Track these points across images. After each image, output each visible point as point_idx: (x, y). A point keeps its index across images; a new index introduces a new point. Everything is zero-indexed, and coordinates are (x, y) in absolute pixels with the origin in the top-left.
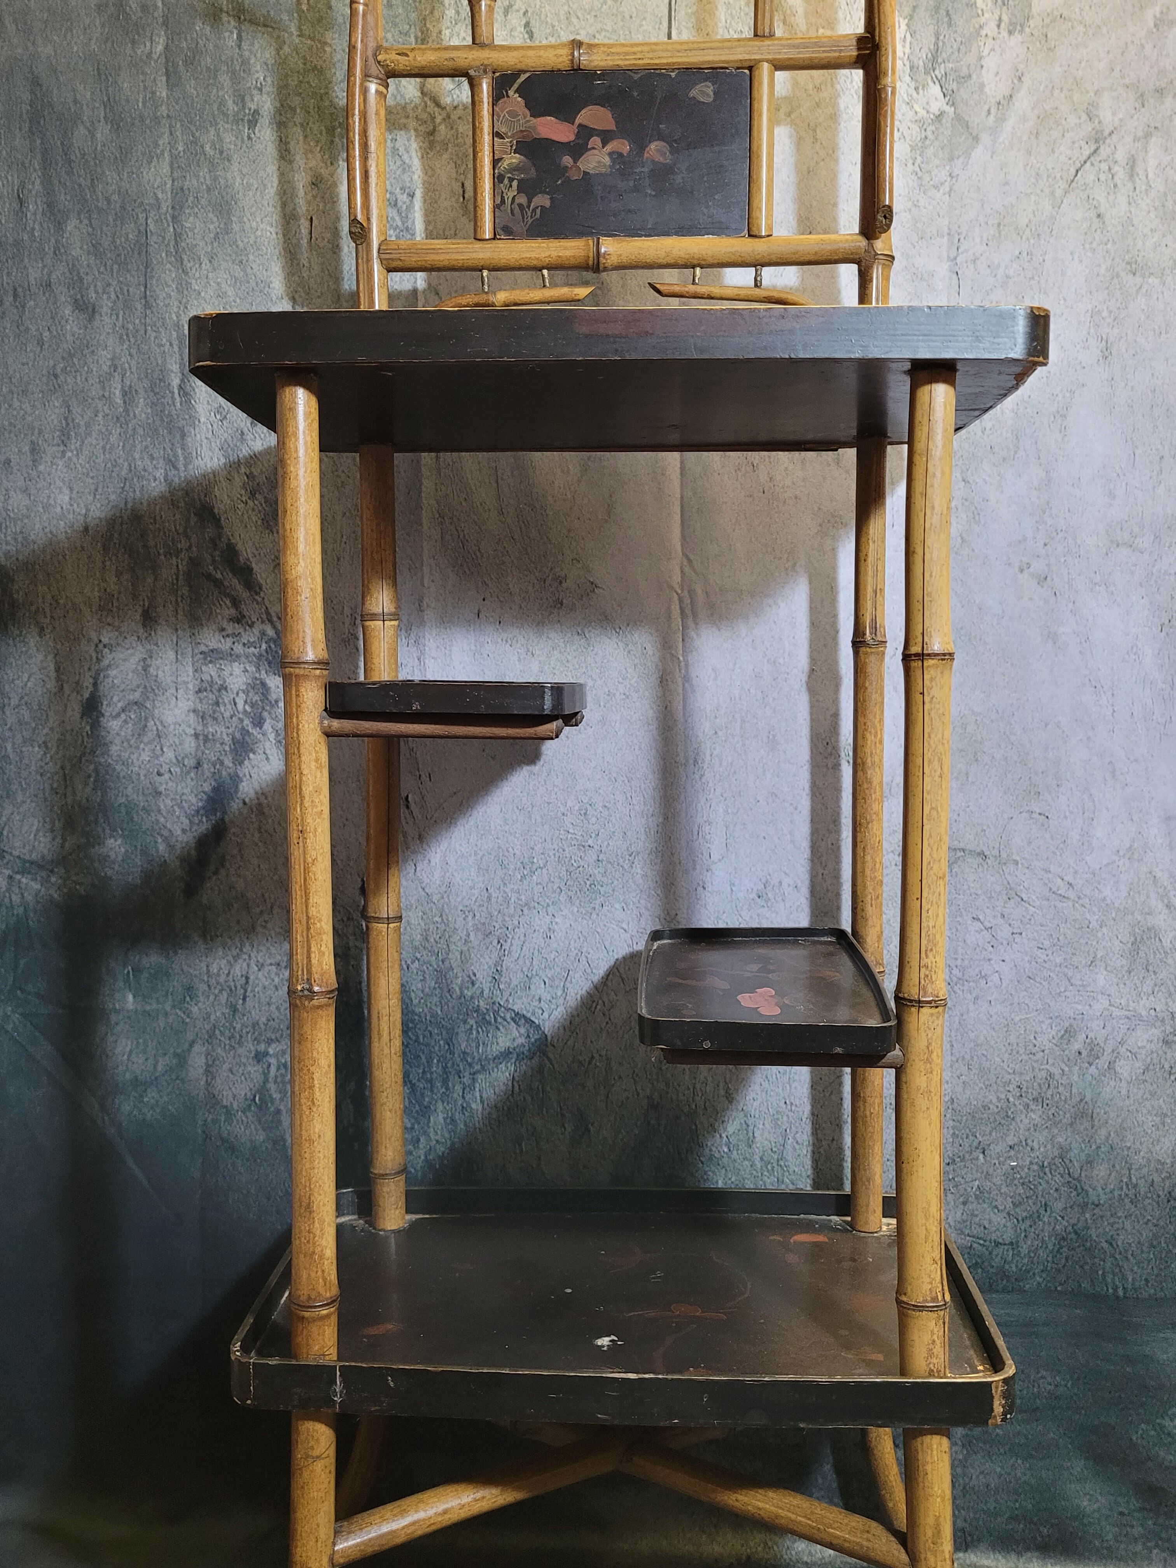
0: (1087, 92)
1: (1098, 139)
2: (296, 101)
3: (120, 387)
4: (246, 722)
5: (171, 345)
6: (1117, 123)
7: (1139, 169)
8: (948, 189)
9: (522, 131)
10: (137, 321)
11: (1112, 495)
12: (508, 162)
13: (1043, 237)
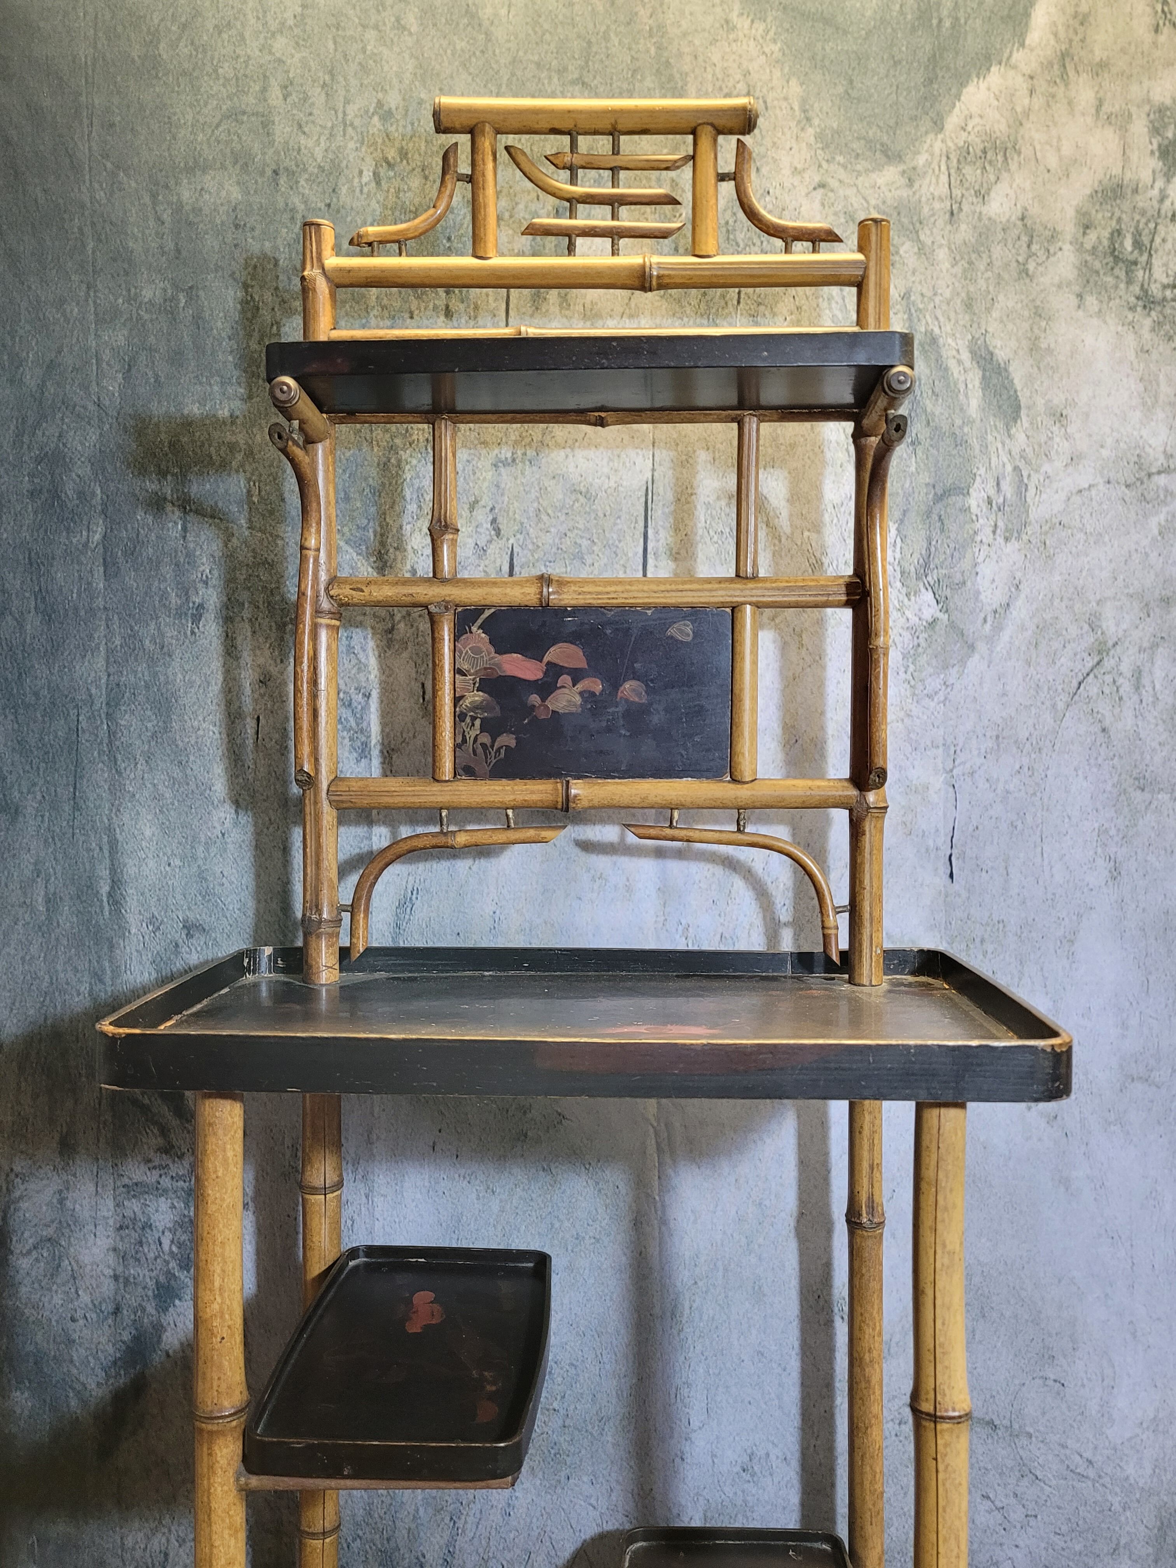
0: (1089, 602)
1: (1101, 650)
2: (244, 596)
3: (43, 893)
4: (173, 1264)
5: (101, 849)
6: (1121, 634)
7: (1146, 681)
8: (942, 699)
9: (485, 669)
10: (64, 824)
11: (1124, 1026)
12: (470, 700)
13: (1045, 751)
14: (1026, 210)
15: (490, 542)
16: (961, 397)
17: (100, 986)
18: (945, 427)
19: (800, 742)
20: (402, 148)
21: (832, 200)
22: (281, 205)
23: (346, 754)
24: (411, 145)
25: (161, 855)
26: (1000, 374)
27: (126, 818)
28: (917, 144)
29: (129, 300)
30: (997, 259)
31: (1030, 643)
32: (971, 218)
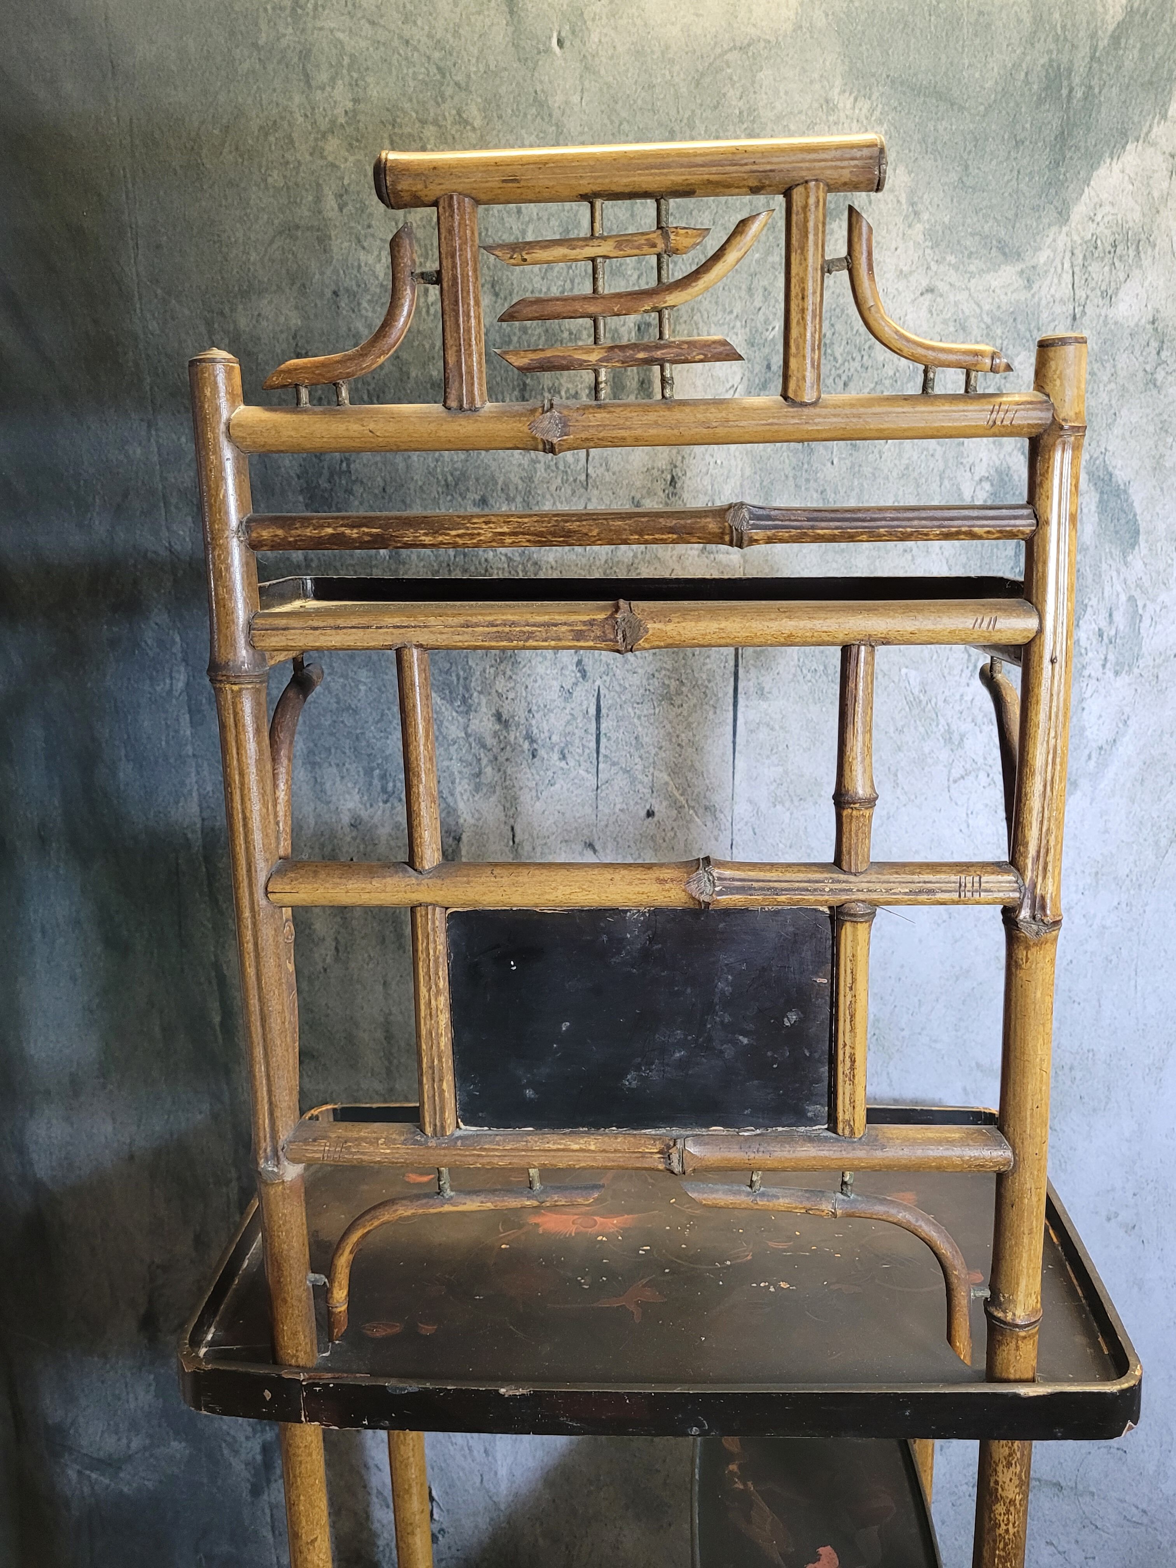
3: (158, 1023)
10: (173, 960)
13: (1144, 887)
14: (1158, 311)
15: (576, 684)
17: (219, 1106)
21: (941, 307)
22: (343, 330)
26: (1118, 496)
27: (230, 955)
28: (1038, 238)
30: (1122, 368)
31: (1136, 780)
32: (1095, 322)
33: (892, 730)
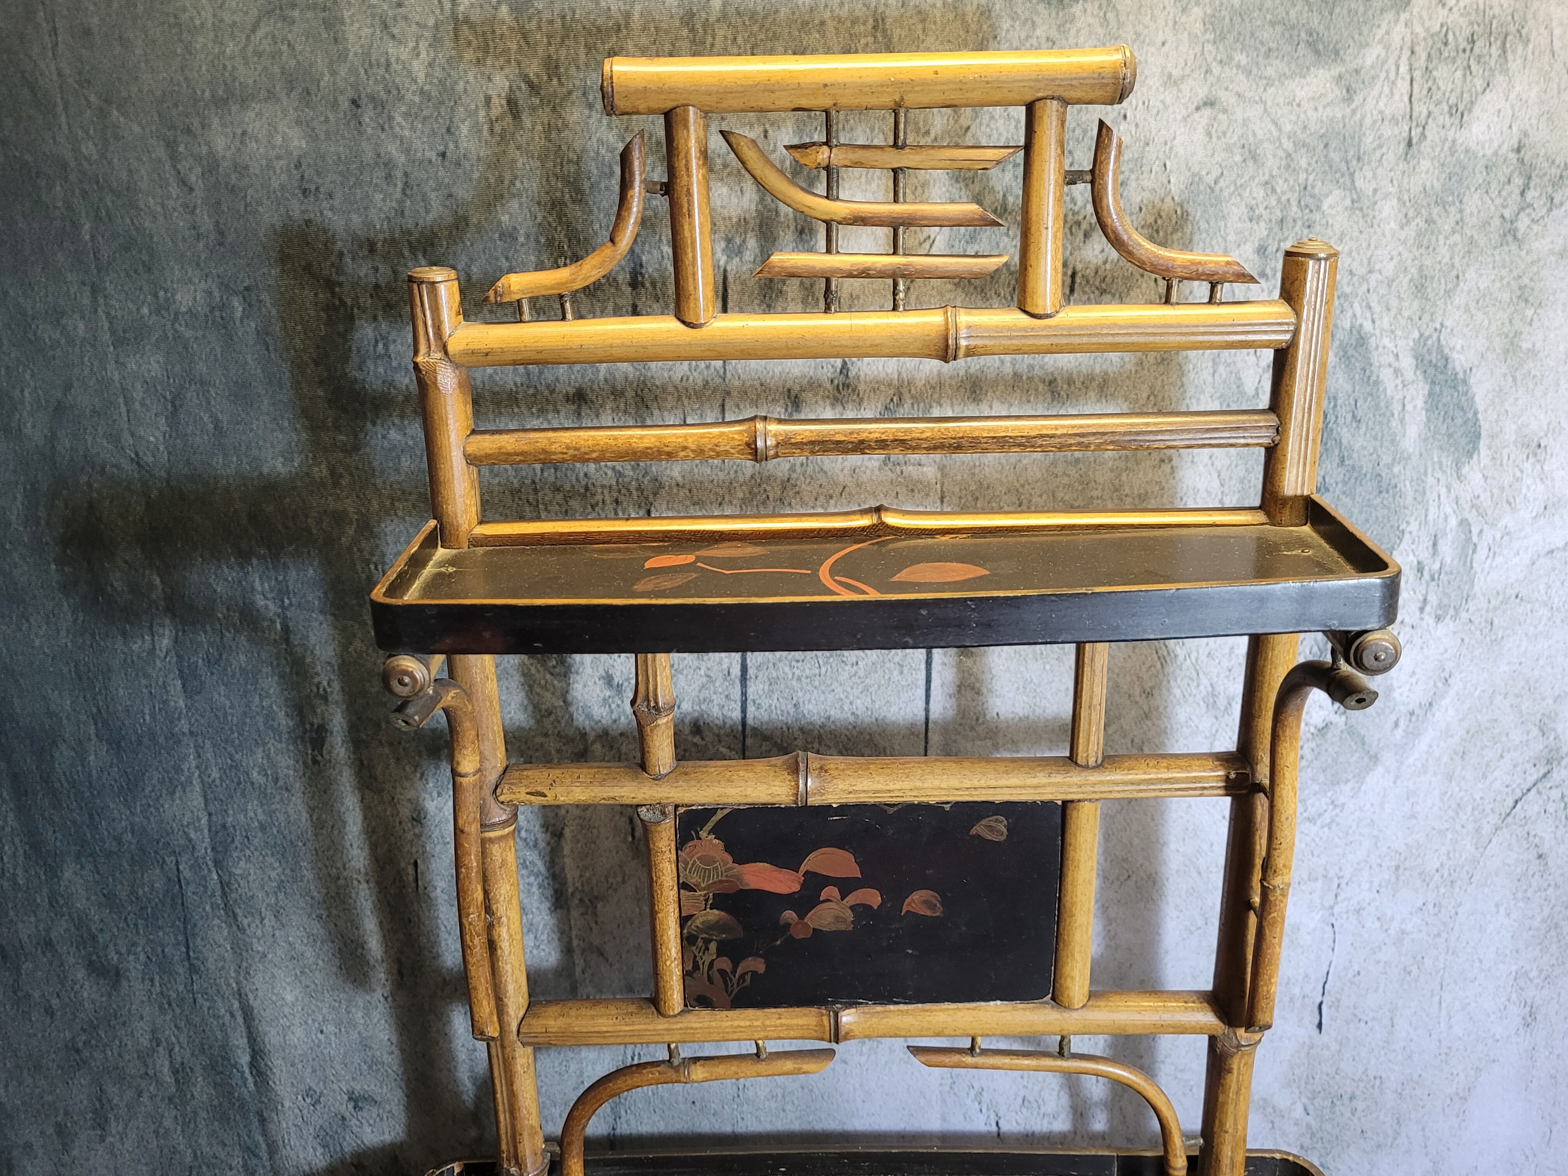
0: (1544, 699)
1: (1551, 759)
3: (167, 1063)
5: (232, 1015)
8: (1328, 821)
9: (721, 882)
10: (181, 988)
12: (701, 919)
13: (1458, 884)
14: (1526, 135)
16: (1394, 423)
17: (254, 1161)
18: (1367, 467)
19: (1134, 878)
20: (549, 56)
21: (1224, 127)
22: (369, 156)
23: (536, 904)
24: (563, 52)
25: (310, 1022)
26: (1455, 388)
27: (258, 980)
28: (1365, 30)
29: (158, 310)
30: (1471, 214)
31: (1455, 753)
32: (1438, 149)
33: (1137, 691)
